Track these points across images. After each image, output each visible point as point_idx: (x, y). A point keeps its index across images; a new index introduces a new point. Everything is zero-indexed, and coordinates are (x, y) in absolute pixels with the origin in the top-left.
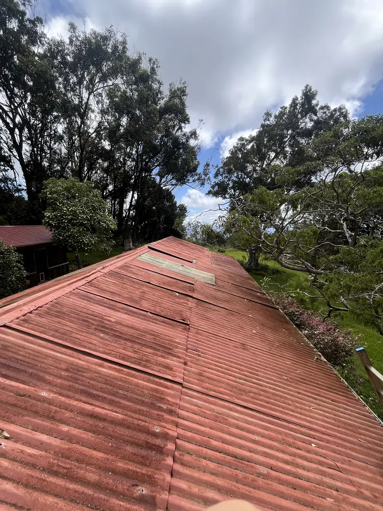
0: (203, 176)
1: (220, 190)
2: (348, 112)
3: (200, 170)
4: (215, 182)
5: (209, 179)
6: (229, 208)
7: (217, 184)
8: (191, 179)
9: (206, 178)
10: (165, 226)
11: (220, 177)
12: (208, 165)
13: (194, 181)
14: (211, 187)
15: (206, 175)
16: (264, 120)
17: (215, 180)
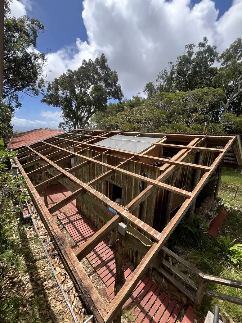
5: (43, 90)
7: (49, 96)
8: (27, 88)
9: (40, 90)
12: (43, 80)
13: (29, 90)
14: (44, 97)
16: (83, 64)
17: (48, 93)
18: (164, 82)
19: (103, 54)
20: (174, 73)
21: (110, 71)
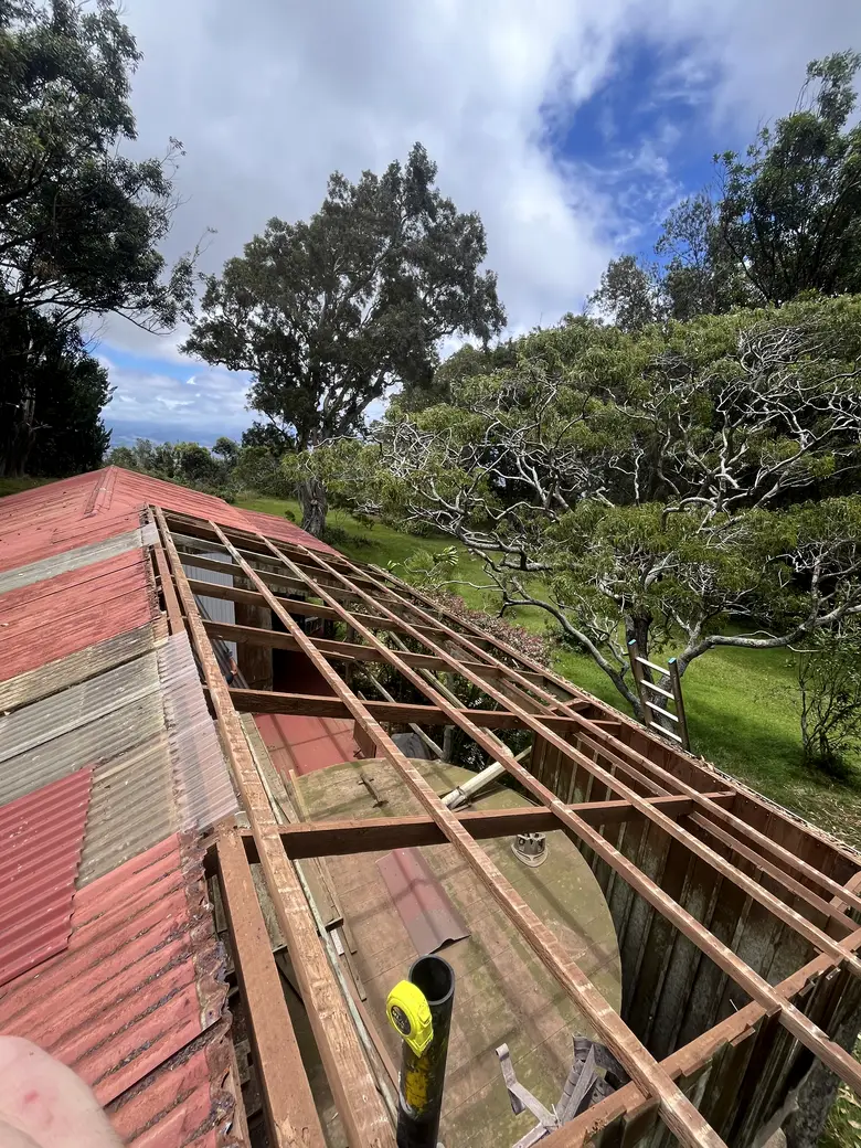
0: (170, 298)
1: (220, 345)
2: (485, 231)
3: (163, 279)
4: (205, 319)
5: (188, 307)
6: (255, 395)
7: (211, 327)
8: (133, 299)
9: (178, 305)
10: (46, 426)
11: (219, 311)
12: (186, 269)
13: (142, 305)
14: (195, 332)
15: (179, 297)
16: (331, 194)
17: (206, 315)
18: (692, 252)
19: (418, 147)
20: (739, 211)
21: (454, 214)
